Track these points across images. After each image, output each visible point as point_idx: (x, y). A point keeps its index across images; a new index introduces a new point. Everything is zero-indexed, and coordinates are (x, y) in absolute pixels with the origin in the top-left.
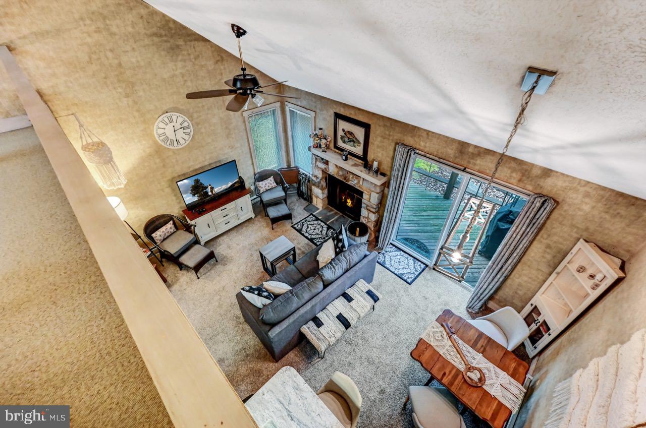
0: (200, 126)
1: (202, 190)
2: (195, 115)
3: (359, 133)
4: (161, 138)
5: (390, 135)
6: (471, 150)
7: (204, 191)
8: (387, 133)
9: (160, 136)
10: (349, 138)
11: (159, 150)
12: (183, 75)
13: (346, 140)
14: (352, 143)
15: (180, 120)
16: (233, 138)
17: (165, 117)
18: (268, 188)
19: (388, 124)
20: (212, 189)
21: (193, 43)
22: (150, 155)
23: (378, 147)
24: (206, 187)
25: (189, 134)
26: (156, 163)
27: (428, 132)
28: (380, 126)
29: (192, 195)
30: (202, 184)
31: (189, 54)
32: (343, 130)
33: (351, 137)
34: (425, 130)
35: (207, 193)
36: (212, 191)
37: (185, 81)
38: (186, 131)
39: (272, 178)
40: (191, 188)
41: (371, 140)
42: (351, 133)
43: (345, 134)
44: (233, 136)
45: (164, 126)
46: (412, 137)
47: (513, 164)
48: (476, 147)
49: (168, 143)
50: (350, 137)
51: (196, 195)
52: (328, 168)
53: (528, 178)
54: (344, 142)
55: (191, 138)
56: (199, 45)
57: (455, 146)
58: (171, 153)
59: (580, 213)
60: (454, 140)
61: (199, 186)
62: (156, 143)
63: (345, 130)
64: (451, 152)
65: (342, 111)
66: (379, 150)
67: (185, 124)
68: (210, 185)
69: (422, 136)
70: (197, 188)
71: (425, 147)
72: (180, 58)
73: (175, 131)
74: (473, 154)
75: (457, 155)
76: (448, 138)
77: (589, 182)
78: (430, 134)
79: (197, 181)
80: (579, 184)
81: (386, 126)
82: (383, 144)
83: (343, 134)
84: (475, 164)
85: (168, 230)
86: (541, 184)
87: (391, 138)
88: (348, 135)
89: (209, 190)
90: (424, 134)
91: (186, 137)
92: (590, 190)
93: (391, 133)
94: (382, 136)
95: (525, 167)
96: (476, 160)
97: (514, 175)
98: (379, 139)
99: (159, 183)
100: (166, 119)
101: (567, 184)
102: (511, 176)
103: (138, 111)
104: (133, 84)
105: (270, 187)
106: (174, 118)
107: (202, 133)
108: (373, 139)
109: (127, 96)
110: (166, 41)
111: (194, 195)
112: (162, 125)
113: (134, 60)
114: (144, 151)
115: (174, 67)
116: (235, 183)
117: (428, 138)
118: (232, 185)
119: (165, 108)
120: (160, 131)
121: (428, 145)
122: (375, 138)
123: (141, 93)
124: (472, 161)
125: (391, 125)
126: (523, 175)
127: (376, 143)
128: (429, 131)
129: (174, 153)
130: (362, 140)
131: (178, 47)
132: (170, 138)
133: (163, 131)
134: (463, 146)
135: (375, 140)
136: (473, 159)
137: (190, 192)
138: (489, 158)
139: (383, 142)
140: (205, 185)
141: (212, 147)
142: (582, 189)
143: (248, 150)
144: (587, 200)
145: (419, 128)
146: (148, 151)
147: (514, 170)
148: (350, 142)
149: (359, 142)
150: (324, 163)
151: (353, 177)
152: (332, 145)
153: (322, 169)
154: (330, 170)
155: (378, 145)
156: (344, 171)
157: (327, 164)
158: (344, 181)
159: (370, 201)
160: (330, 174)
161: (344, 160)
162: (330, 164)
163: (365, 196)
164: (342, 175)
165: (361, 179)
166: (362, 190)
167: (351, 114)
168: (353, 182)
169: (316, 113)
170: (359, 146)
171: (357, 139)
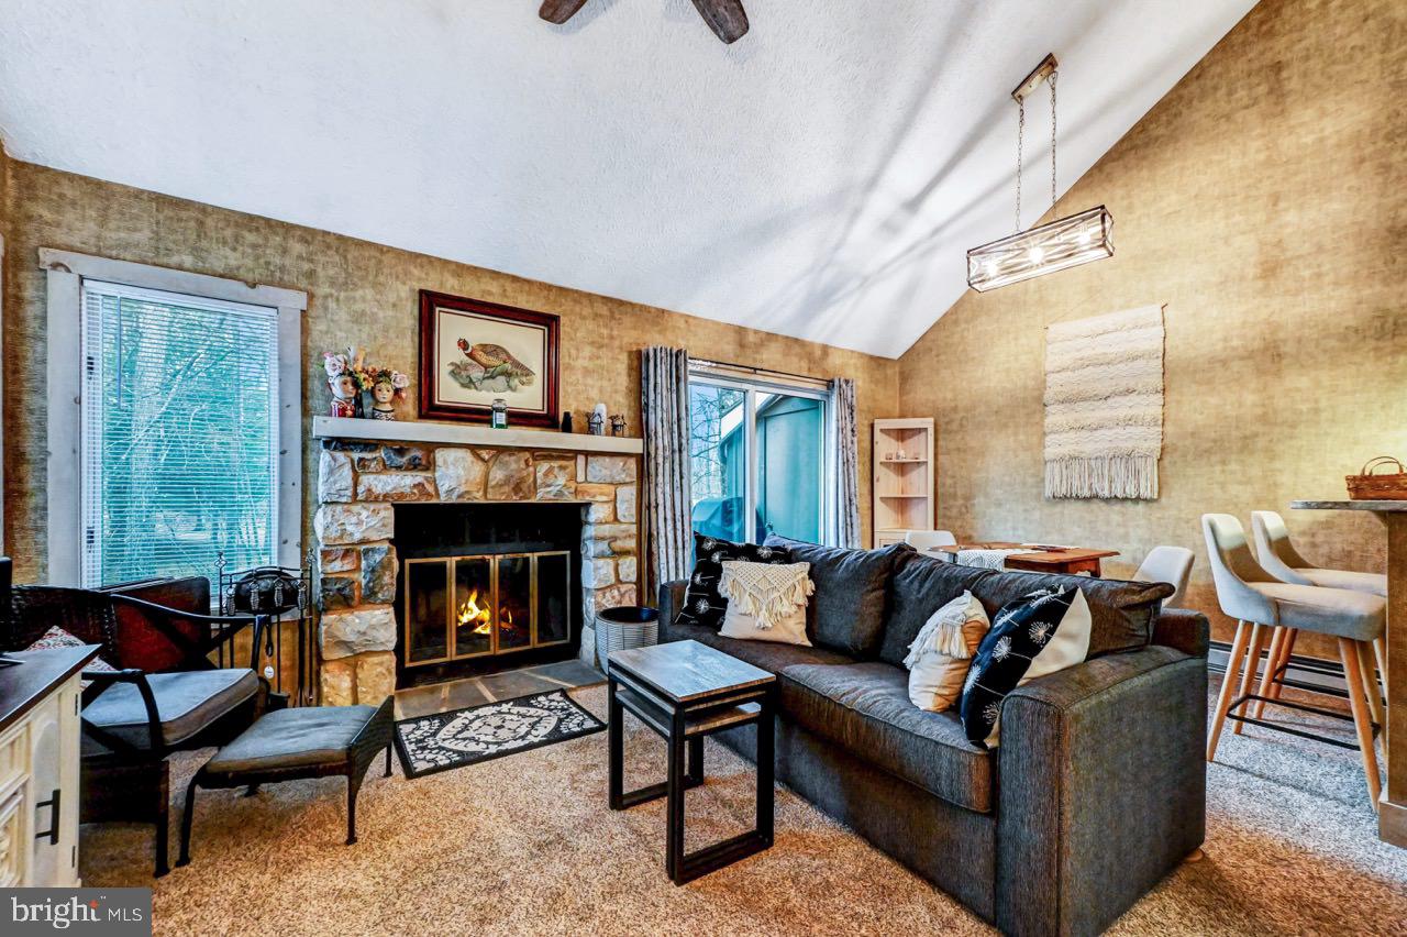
3: (525, 344)
5: (612, 337)
6: (751, 338)
8: (605, 332)
10: (486, 367)
13: (477, 373)
14: (501, 379)
19: (605, 312)
23: (587, 372)
27: (686, 319)
28: (584, 318)
32: (464, 345)
33: (492, 361)
34: (682, 315)
41: (564, 359)
42: (494, 350)
43: (470, 355)
47: (798, 349)
48: (756, 332)
52: (434, 482)
54: (469, 384)
57: (731, 336)
60: (728, 327)
63: (472, 343)
64: (728, 349)
65: (451, 286)
66: (590, 381)
69: (679, 328)
74: (755, 344)
75: (738, 353)
76: (717, 323)
77: (852, 352)
78: (690, 320)
81: (600, 316)
82: (599, 362)
83: (460, 356)
84: (762, 361)
86: (826, 366)
87: (617, 343)
88: (484, 358)
90: (682, 324)
93: (615, 333)
94: (592, 343)
95: (807, 349)
96: (763, 354)
98: (587, 351)
101: (841, 360)
108: (570, 356)
117: (689, 331)
121: (691, 343)
122: (573, 352)
124: (758, 357)
125: (612, 313)
126: (810, 361)
127: (579, 364)
128: (689, 316)
130: (536, 364)
134: (740, 335)
135: (575, 358)
136: (757, 352)
138: (774, 346)
139: (598, 358)
145: (669, 313)
148: (492, 377)
149: (528, 372)
150: (414, 466)
151: (551, 470)
152: (410, 407)
153: (402, 495)
154: (444, 487)
155: (585, 368)
156: (514, 464)
157: (429, 466)
158: (515, 499)
159: (616, 519)
160: (443, 499)
161: (501, 426)
162: (441, 456)
163: (598, 513)
164: (507, 481)
165: (581, 459)
166: (587, 499)
167: (490, 293)
168: (552, 487)
169: (311, 296)
170: (530, 383)
171: (517, 365)
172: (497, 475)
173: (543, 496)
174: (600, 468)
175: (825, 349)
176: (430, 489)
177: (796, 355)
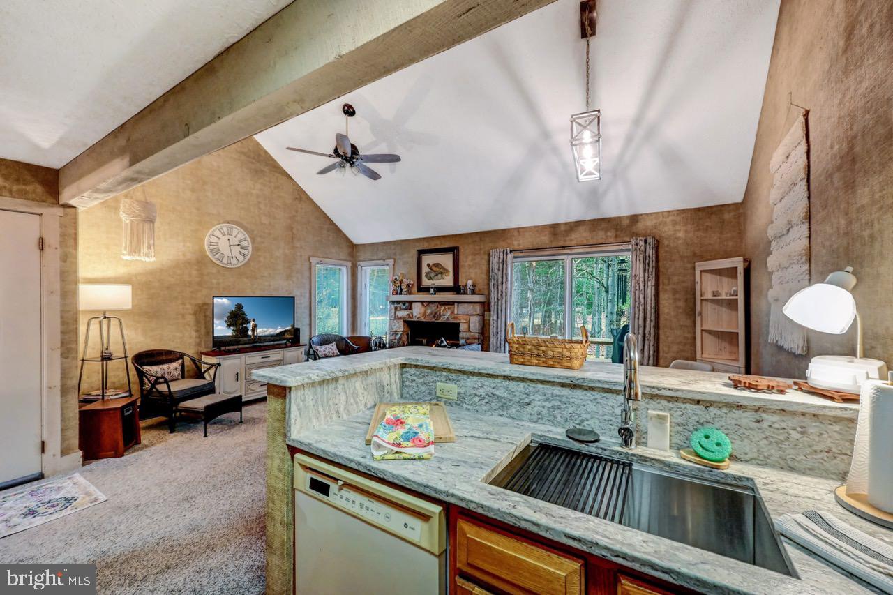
0: (259, 253)
1: (242, 324)
2: (258, 239)
3: (446, 260)
4: (212, 247)
5: (480, 249)
6: (563, 228)
7: (244, 325)
8: (477, 247)
9: (211, 243)
10: (435, 272)
11: (201, 261)
12: (258, 196)
13: (432, 275)
14: (439, 275)
15: (240, 236)
16: (293, 282)
17: (225, 227)
18: (328, 354)
19: (477, 239)
20: (255, 326)
21: (277, 175)
22: (189, 263)
23: (470, 266)
24: (248, 322)
25: (244, 255)
26: (190, 275)
27: (518, 230)
28: (469, 244)
29: (226, 325)
30: (244, 314)
31: (270, 182)
32: (428, 265)
34: (516, 229)
35: (246, 329)
36: (253, 330)
37: (259, 202)
38: (243, 251)
39: (334, 344)
40: (229, 315)
41: (461, 263)
42: (437, 265)
43: (430, 269)
44: (294, 279)
45: (220, 236)
46: (504, 241)
47: (604, 225)
48: (566, 224)
49: (217, 256)
50: (437, 270)
51: (232, 328)
52: (412, 313)
53: (622, 231)
54: (430, 279)
55: (245, 262)
56: (283, 180)
57: (548, 232)
58: (214, 270)
59: (680, 241)
60: (545, 227)
61: (240, 316)
62: (202, 251)
63: (431, 264)
64: (545, 239)
65: (426, 246)
66: (471, 270)
67: (245, 243)
68: (254, 320)
69: (513, 236)
70: (237, 318)
71: (519, 245)
72: (261, 181)
73: (230, 246)
74: (565, 231)
75: (552, 239)
76: (538, 226)
77: (669, 212)
79: (239, 307)
80: (663, 217)
81: (476, 241)
82: (475, 261)
83: (427, 270)
84: (571, 240)
85: (170, 370)
86: (635, 230)
87: (482, 252)
88: (434, 269)
89: (250, 326)
90: (516, 233)
91: (241, 258)
92: (674, 218)
93: (481, 247)
94: (472, 254)
95: (614, 223)
96: (571, 236)
97: (609, 234)
98: (470, 258)
99: (183, 304)
100: (225, 229)
101: (654, 221)
102: (607, 236)
103: (198, 209)
104: (205, 183)
105: (331, 354)
106: (235, 232)
107: (259, 262)
108: (463, 262)
109: (193, 190)
110: (252, 163)
111: (229, 326)
112: (218, 233)
113: (215, 164)
114: (184, 255)
115: (252, 186)
116: (286, 331)
117: (519, 235)
118: (280, 333)
119: (228, 218)
120: (213, 239)
121: (521, 242)
122: (465, 260)
123: (209, 194)
124: (567, 238)
125: (480, 238)
126: (617, 230)
127: (466, 264)
128: (519, 228)
129: (218, 272)
130: (450, 268)
131: (262, 171)
132: (222, 250)
133: (216, 240)
134: (554, 229)
135: (465, 261)
136: (567, 236)
137: (226, 319)
138: (581, 228)
139: (475, 259)
140: (248, 317)
141: (267, 283)
142: (668, 220)
143: (308, 304)
144: (678, 227)
145: (509, 230)
146: (189, 256)
147: (607, 230)
148: (436, 275)
149: (448, 271)
150: (406, 309)
151: (445, 309)
152: (415, 289)
153: (404, 318)
154: (415, 314)
155: (469, 265)
156: (433, 307)
157: (410, 308)
158: (434, 320)
159: (469, 331)
160: (415, 319)
161: (432, 294)
162: (414, 305)
163: (463, 327)
164: (431, 313)
165: (456, 305)
166: (458, 321)
167: (437, 245)
168: (446, 316)
169: (395, 260)
170: (448, 275)
171: (444, 269)
172: (429, 311)
173: (443, 319)
174: (463, 309)
175: (634, 219)
176: (411, 315)
177: (602, 230)
